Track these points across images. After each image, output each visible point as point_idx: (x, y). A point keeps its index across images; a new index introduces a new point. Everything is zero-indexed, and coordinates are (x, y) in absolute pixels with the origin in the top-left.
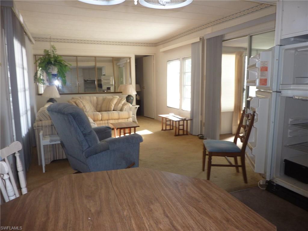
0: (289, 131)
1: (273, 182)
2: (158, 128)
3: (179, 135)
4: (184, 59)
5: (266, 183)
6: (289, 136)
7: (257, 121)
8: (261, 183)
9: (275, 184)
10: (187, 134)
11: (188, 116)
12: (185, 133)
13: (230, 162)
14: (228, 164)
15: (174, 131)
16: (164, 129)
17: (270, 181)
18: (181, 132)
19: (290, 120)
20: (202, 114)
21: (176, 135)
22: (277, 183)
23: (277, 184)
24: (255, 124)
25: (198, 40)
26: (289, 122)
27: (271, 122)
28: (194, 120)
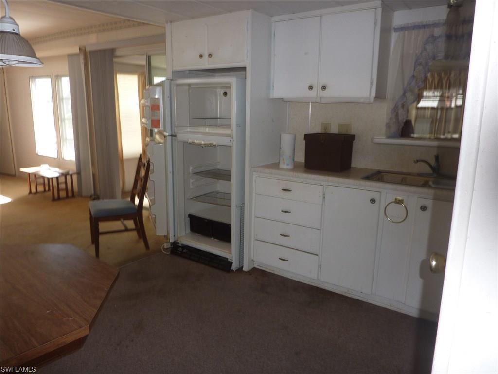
0: (192, 181)
1: (178, 243)
2: (23, 190)
3: (59, 198)
4: (58, 77)
5: (171, 245)
6: (191, 187)
7: (153, 172)
8: (165, 247)
9: (180, 245)
10: (73, 196)
11: (73, 169)
12: (70, 194)
13: (125, 226)
14: (123, 228)
15: (50, 193)
16: (33, 190)
17: (174, 242)
18: (63, 194)
19: (191, 168)
20: (93, 164)
21: (54, 199)
22: (182, 243)
23: (182, 245)
24: (151, 176)
25: (77, 51)
26: (190, 171)
27: (169, 173)
28: (82, 174)
